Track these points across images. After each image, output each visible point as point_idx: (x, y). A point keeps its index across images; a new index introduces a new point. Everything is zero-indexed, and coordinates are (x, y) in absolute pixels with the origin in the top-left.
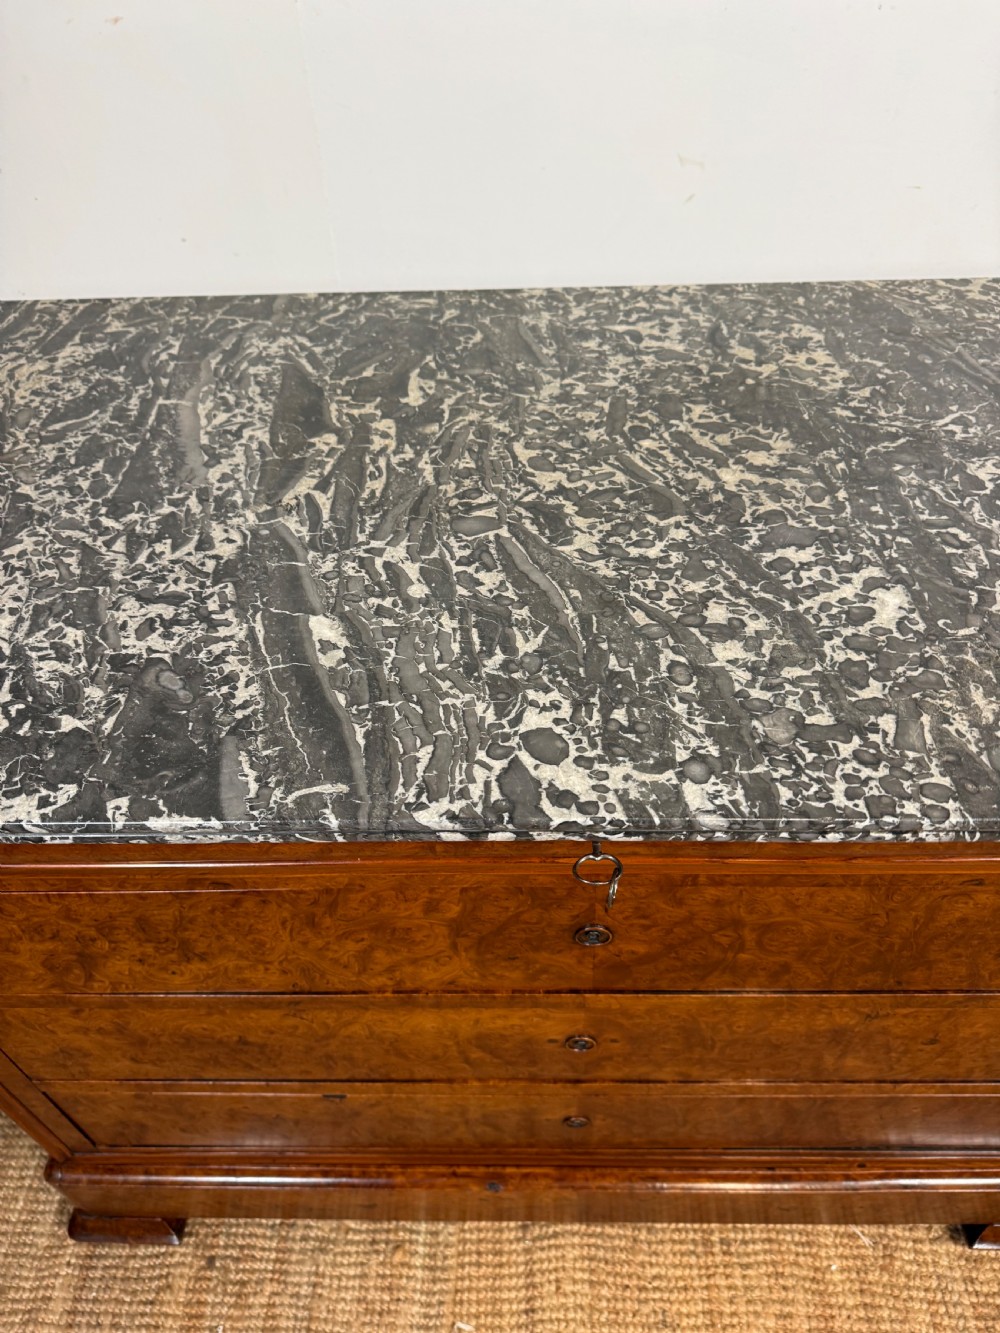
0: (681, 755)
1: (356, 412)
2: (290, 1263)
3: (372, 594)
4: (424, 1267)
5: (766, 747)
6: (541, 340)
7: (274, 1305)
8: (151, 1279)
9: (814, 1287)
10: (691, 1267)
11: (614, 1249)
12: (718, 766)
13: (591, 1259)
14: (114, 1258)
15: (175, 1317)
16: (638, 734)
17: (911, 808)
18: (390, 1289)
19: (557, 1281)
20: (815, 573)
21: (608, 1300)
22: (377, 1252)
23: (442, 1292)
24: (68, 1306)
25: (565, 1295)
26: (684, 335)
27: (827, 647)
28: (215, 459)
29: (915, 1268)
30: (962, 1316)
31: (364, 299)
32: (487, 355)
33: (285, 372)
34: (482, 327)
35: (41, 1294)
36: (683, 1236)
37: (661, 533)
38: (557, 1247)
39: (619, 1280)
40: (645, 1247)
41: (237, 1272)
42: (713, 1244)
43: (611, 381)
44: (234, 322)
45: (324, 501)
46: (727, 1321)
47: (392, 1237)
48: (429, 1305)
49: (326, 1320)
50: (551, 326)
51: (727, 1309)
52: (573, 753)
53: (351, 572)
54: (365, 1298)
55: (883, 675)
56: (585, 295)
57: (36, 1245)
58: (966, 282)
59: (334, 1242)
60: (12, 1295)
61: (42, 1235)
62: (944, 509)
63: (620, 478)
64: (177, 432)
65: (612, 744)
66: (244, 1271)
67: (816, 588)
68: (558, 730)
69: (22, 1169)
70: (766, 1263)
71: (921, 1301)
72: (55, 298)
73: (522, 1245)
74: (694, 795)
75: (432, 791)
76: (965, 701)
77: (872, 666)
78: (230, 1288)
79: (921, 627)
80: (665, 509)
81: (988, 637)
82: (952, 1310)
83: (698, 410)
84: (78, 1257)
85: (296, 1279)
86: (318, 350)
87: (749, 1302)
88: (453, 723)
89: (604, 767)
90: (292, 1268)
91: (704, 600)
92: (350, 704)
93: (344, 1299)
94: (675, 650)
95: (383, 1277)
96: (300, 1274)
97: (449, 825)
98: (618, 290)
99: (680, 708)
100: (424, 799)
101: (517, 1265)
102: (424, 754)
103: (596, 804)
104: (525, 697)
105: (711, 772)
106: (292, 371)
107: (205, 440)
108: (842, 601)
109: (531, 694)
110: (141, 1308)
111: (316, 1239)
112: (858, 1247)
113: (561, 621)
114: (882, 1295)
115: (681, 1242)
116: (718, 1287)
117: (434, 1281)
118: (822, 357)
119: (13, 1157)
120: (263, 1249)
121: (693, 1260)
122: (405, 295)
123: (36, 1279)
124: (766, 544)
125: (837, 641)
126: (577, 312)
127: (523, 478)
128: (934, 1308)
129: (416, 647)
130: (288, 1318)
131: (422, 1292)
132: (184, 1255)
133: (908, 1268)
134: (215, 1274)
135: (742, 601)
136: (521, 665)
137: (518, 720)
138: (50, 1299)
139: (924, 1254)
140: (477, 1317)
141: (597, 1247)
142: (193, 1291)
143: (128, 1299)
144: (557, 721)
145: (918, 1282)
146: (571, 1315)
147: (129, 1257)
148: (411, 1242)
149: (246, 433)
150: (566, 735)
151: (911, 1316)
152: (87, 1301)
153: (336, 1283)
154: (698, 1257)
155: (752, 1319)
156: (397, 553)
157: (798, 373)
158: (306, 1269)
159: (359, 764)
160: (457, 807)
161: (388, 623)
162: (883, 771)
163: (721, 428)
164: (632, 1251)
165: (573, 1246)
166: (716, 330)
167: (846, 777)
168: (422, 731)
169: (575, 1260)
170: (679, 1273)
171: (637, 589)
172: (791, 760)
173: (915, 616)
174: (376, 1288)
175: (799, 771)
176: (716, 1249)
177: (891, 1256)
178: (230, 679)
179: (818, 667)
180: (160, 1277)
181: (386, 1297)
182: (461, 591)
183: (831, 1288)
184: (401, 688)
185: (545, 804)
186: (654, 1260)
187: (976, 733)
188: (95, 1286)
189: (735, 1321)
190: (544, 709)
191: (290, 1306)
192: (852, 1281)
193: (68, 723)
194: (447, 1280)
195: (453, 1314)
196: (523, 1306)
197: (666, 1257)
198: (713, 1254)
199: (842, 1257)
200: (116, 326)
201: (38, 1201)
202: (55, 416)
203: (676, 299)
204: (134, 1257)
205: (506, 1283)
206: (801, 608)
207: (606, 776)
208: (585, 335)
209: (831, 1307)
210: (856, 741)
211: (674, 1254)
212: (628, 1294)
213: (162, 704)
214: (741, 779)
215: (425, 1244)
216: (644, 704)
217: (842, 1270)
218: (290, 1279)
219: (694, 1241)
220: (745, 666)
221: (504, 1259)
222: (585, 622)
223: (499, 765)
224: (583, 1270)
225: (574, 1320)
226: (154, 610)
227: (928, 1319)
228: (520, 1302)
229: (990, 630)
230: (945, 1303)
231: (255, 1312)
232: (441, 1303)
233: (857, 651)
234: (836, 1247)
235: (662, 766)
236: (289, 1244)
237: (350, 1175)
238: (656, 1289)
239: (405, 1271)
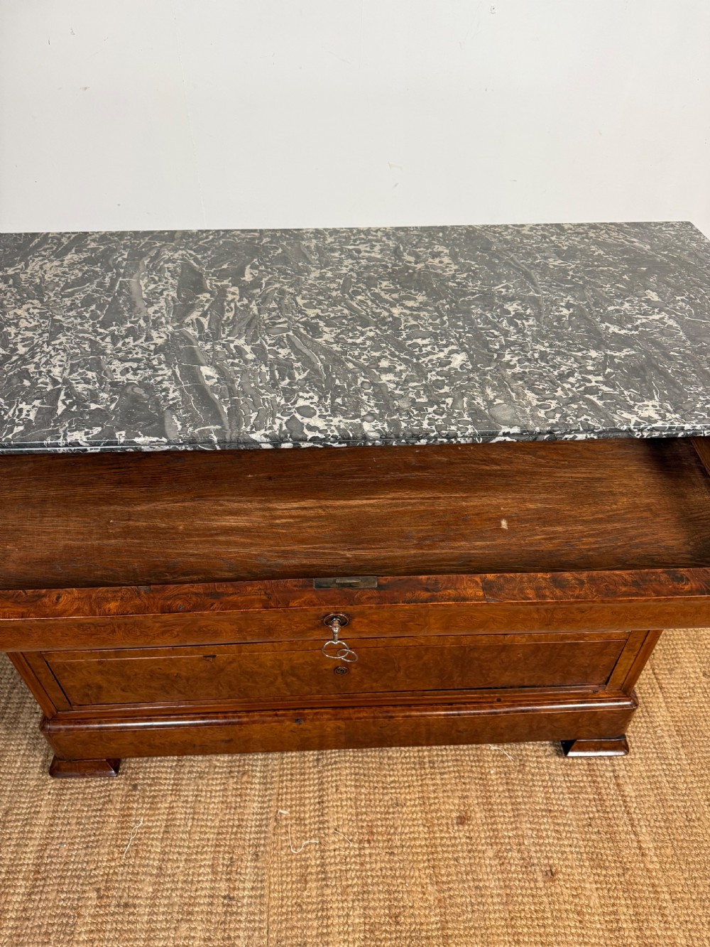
0: (363, 413)
1: (219, 284)
2: (182, 785)
3: (229, 358)
4: (260, 783)
5: (399, 410)
6: (311, 253)
7: (173, 807)
8: (99, 798)
9: (481, 782)
10: (412, 775)
11: (369, 769)
12: (378, 417)
13: (356, 774)
14: (77, 789)
15: (114, 817)
16: (346, 407)
17: (453, 428)
18: (240, 795)
19: (336, 786)
20: (429, 348)
21: (366, 795)
22: (233, 777)
23: (270, 795)
24: (50, 815)
25: (341, 793)
26: (382, 251)
27: (429, 375)
28: (151, 304)
29: (537, 770)
30: (562, 793)
31: (222, 233)
32: (284, 259)
33: (182, 267)
34: (282, 247)
35: (33, 810)
36: (408, 760)
37: (362, 334)
38: (336, 769)
39: (372, 784)
40: (387, 767)
41: (151, 791)
42: (424, 763)
43: (344, 270)
44: (155, 243)
45: (205, 321)
46: (432, 801)
47: (241, 769)
48: (263, 802)
49: (203, 814)
50: (317, 246)
51: (432, 795)
52: (318, 413)
53: (219, 349)
54: (226, 801)
55: (450, 384)
56: (334, 232)
57: (29, 785)
58: (523, 226)
59: (208, 773)
60: (15, 811)
61: (32, 779)
62: (490, 322)
63: (346, 311)
64: (131, 293)
65: (335, 411)
66: (155, 791)
67: (428, 354)
68: (312, 406)
69: (18, 746)
70: (454, 772)
71: (540, 786)
72: (58, 231)
73: (316, 769)
74: (367, 427)
75: (256, 427)
76: (483, 393)
77: (446, 381)
78: (146, 800)
79: (470, 367)
80: (365, 323)
81: (498, 370)
82: (556, 790)
83: (385, 283)
84: (54, 789)
85: (186, 793)
86: (199, 256)
87: (444, 791)
88: (266, 404)
89: (331, 418)
90: (183, 788)
91: (379, 359)
92: (220, 399)
93: (214, 802)
94: (364, 377)
95: (237, 789)
96: (188, 791)
97: (265, 439)
98: (351, 230)
99: (365, 398)
100: (254, 430)
101: (314, 779)
102: (254, 415)
103: (326, 430)
104: (298, 395)
105: (375, 418)
106: (186, 266)
107: (145, 296)
108: (438, 358)
109: (301, 394)
110: (94, 813)
111: (197, 772)
112: (506, 761)
113: (316, 367)
114: (518, 785)
115: (407, 763)
116: (427, 785)
117: (266, 790)
118: (446, 260)
119: (12, 739)
120: (166, 779)
121: (414, 772)
122: (243, 231)
123: (30, 802)
124: (409, 338)
125: (434, 373)
126: (330, 240)
127: (300, 312)
128: (547, 789)
129: (250, 378)
130: (181, 813)
131: (259, 796)
132: (119, 784)
133: (533, 770)
134: (138, 792)
135: (396, 359)
136: (297, 384)
137: (295, 402)
138: (39, 812)
139: (542, 763)
140: (291, 807)
141: (360, 768)
142: (125, 802)
143: (86, 809)
144: (312, 403)
145: (538, 778)
146: (344, 803)
147: (86, 788)
148: (252, 771)
149: (165, 293)
150: (315, 408)
151: (534, 793)
152: (61, 812)
153: (209, 794)
154: (416, 770)
155: (446, 799)
156: (241, 342)
157: (434, 267)
158: (191, 788)
159: (225, 419)
160: (268, 432)
161: (236, 368)
162: (444, 416)
163: (395, 291)
164: (380, 769)
165: (346, 768)
166: (398, 248)
167: (429, 419)
168: (253, 408)
169: (347, 775)
170: (406, 779)
171: (350, 355)
172: (408, 414)
173: (469, 363)
174: (232, 796)
175: (411, 417)
176: (427, 766)
177: (524, 765)
178: (166, 390)
179: (424, 382)
180: (104, 797)
181: (238, 800)
182: (270, 356)
183: (490, 782)
184: (243, 392)
185: (306, 431)
186: (391, 773)
187: (485, 403)
188: (66, 803)
189: (437, 801)
190: (306, 399)
191: (182, 807)
192: (502, 778)
193: (93, 406)
194: (273, 789)
195: (278, 807)
196: (317, 800)
197: (398, 771)
198: (424, 768)
199: (497, 767)
200: (93, 245)
201: (29, 762)
202: (67, 286)
203: (379, 234)
204: (89, 787)
205: (307, 789)
206: (420, 361)
207: (332, 421)
208: (333, 250)
209: (490, 791)
210: (436, 407)
211: (403, 770)
212: (377, 791)
213: (135, 399)
214: (387, 421)
215: (260, 772)
216: (349, 396)
217: (497, 773)
218: (181, 793)
219: (414, 763)
220: (394, 382)
221: (306, 777)
222: (326, 368)
223: (286, 419)
224: (351, 780)
225: (346, 805)
226: (127, 365)
227: (543, 795)
228: (315, 798)
229: (499, 368)
230: (553, 787)
231: (162, 811)
232: (270, 800)
233: (441, 376)
234: (494, 762)
235: (354, 417)
236: (181, 776)
237: (217, 718)
238: (392, 788)
239: (249, 786)
